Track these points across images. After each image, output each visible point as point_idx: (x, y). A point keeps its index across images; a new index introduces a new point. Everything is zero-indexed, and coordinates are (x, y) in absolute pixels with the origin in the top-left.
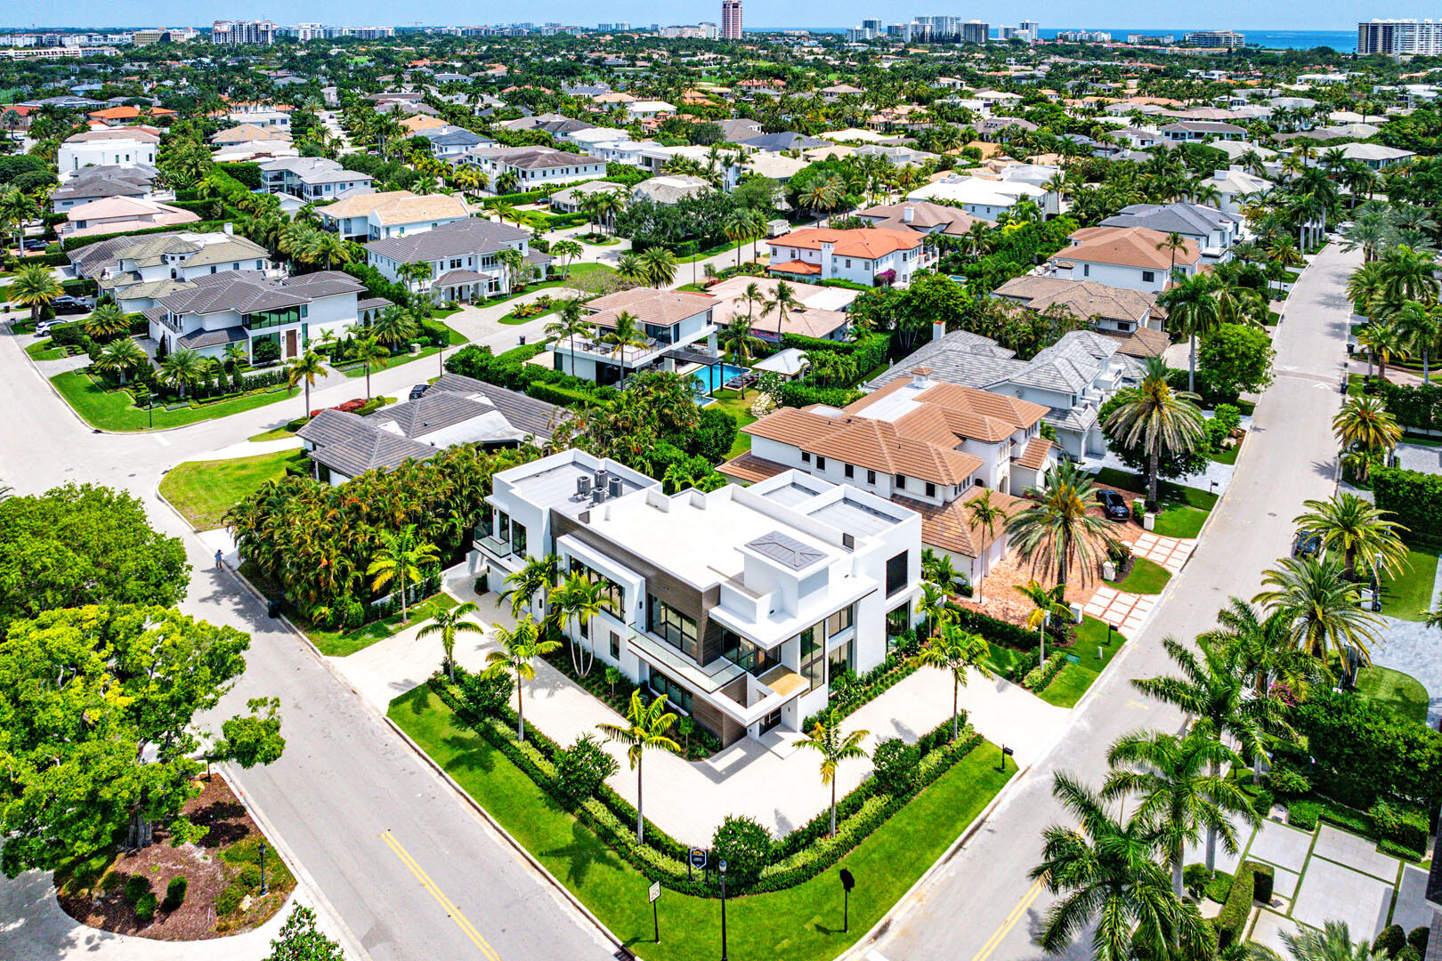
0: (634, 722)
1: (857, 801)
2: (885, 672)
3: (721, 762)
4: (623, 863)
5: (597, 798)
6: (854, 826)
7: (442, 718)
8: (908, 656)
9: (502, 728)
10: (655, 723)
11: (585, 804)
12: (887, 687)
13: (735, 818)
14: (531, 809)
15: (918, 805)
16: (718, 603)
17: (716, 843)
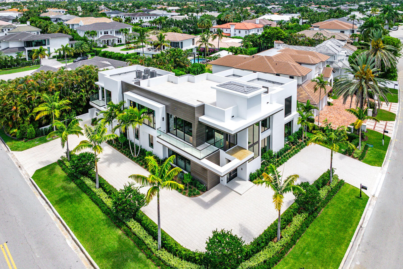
0: (153, 172)
1: (289, 218)
2: (285, 152)
3: (207, 197)
4: (149, 261)
5: (135, 219)
6: (291, 233)
7: (60, 178)
8: (294, 145)
9: (88, 182)
10: (168, 173)
11: (128, 223)
12: (288, 159)
13: (219, 230)
14: (96, 226)
15: (322, 218)
16: (204, 114)
17: (208, 248)
